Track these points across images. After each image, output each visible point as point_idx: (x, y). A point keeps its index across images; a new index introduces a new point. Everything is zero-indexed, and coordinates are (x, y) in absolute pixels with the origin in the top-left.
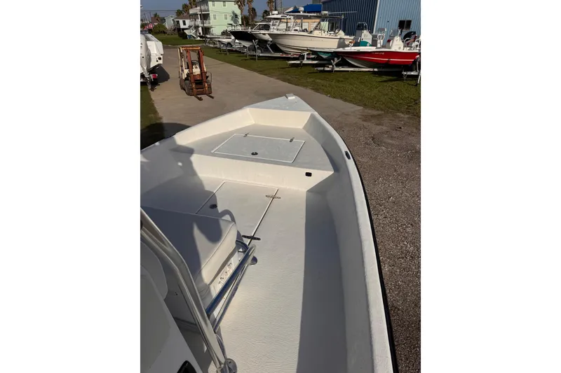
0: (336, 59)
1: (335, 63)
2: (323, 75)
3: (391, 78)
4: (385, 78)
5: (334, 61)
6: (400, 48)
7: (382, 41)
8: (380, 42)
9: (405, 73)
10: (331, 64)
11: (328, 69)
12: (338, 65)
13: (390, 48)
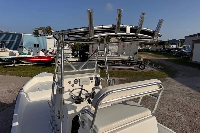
0: (15, 61)
1: (15, 62)
2: (10, 69)
3: (44, 66)
4: (42, 67)
5: (14, 62)
6: (43, 55)
7: (33, 53)
8: (32, 53)
9: (52, 64)
10: (13, 63)
11: (12, 66)
12: (16, 63)
13: (39, 55)
